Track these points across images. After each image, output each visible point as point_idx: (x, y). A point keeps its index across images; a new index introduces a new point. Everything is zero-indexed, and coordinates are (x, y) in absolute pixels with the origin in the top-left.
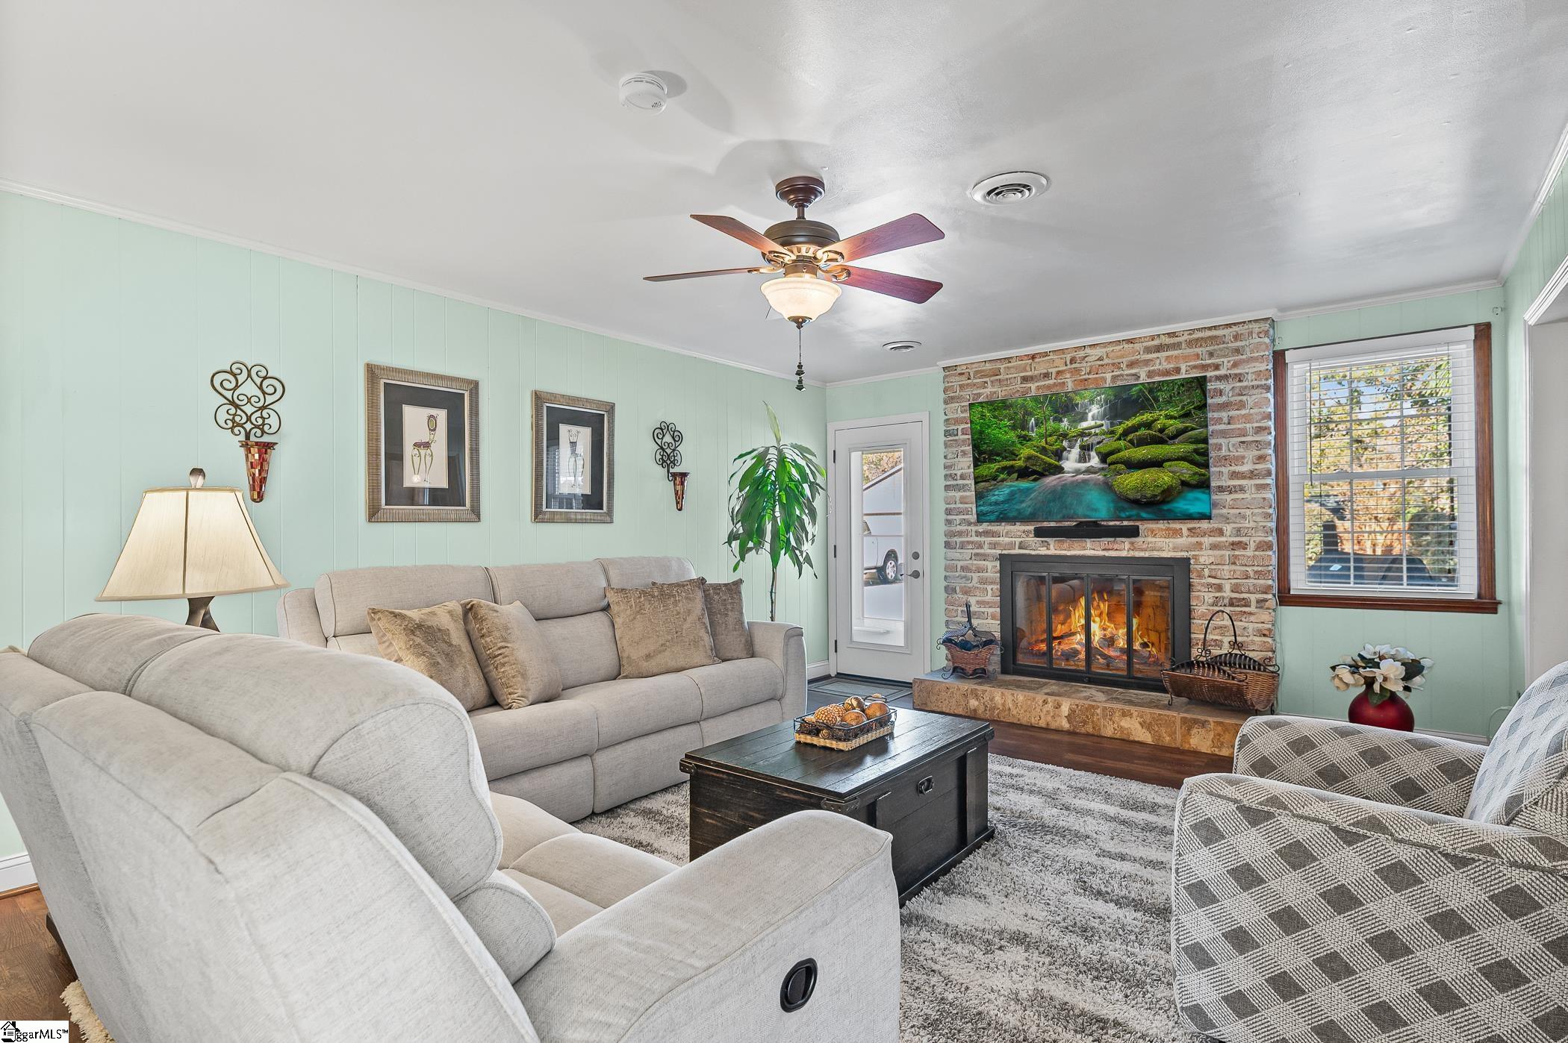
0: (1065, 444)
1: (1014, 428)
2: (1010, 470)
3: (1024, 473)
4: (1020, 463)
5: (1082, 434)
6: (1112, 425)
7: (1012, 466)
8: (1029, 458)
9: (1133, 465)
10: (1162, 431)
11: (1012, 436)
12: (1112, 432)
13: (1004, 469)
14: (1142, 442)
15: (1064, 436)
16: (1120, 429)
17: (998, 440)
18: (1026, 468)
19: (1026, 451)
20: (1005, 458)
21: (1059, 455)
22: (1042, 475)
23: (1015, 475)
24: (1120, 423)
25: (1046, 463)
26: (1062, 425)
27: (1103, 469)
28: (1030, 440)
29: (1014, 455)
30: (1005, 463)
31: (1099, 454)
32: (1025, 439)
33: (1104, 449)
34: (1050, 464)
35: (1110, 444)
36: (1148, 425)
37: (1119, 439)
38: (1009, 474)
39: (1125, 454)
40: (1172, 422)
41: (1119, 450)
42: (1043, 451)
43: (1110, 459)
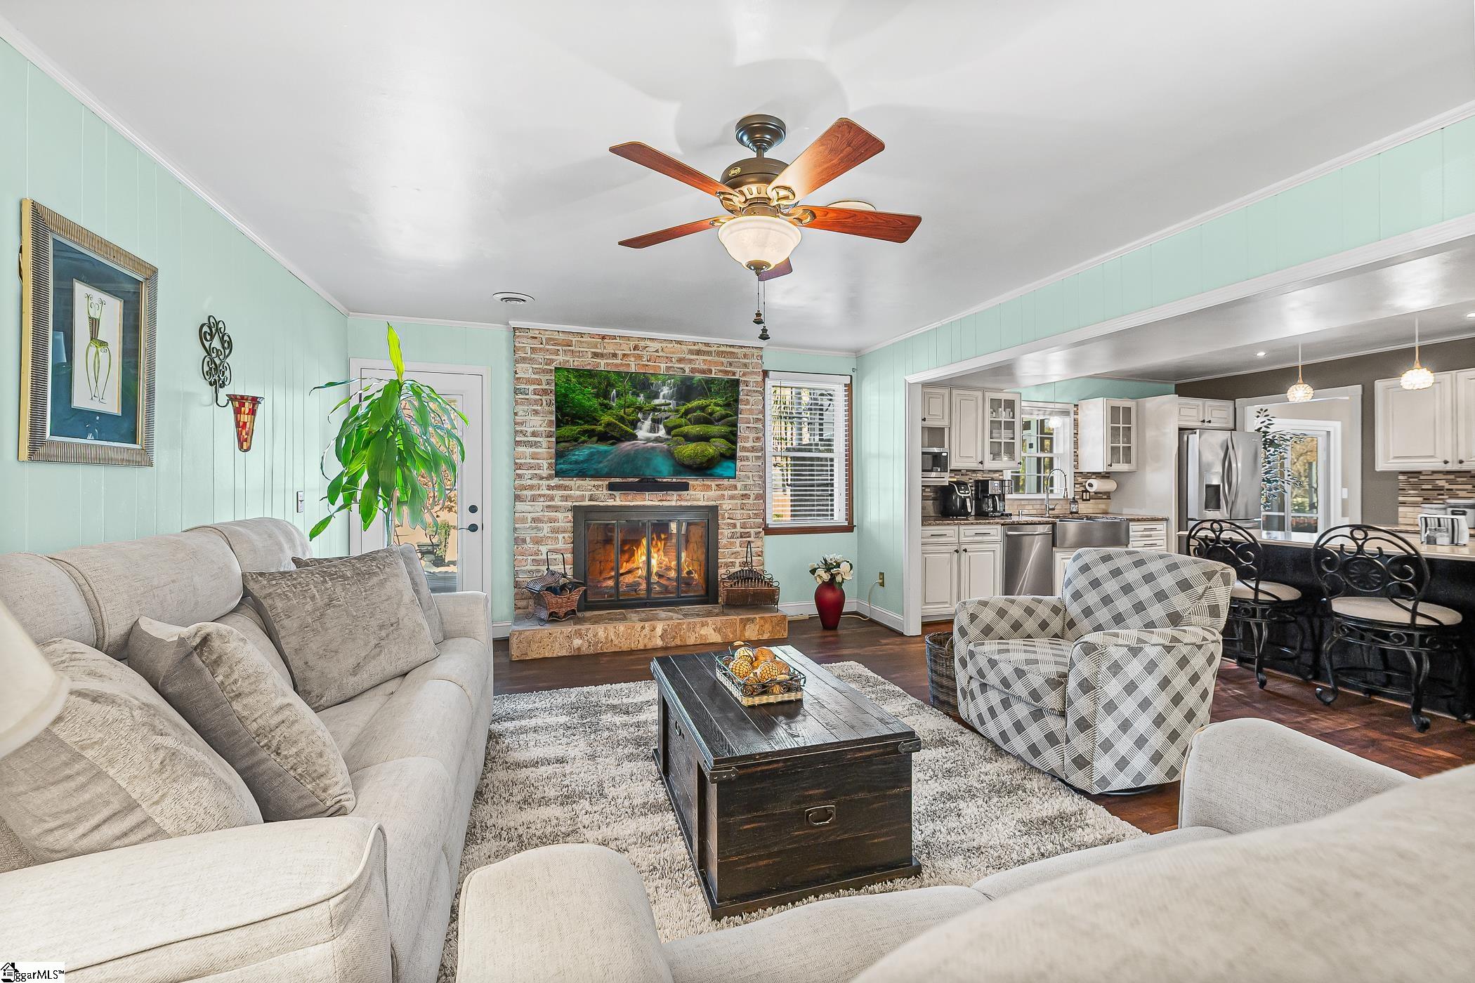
0: (640, 416)
1: (597, 396)
2: (591, 434)
3: (603, 437)
4: (600, 428)
5: (654, 409)
6: (678, 405)
7: (593, 430)
8: (609, 424)
9: (689, 438)
10: (711, 414)
11: (595, 403)
12: (677, 411)
13: (584, 432)
14: (698, 421)
15: (640, 409)
16: (683, 409)
17: (580, 405)
18: (606, 433)
19: (606, 418)
20: (587, 422)
21: (634, 424)
22: (618, 440)
23: (595, 439)
24: (684, 405)
25: (623, 430)
26: (639, 399)
27: (668, 439)
28: (610, 408)
29: (595, 421)
30: (586, 427)
31: (665, 427)
32: (606, 407)
33: (671, 425)
34: (627, 432)
35: (674, 419)
36: (703, 408)
37: (681, 417)
38: (590, 437)
39: (686, 429)
40: (718, 408)
41: (680, 426)
42: (622, 419)
43: (673, 433)
